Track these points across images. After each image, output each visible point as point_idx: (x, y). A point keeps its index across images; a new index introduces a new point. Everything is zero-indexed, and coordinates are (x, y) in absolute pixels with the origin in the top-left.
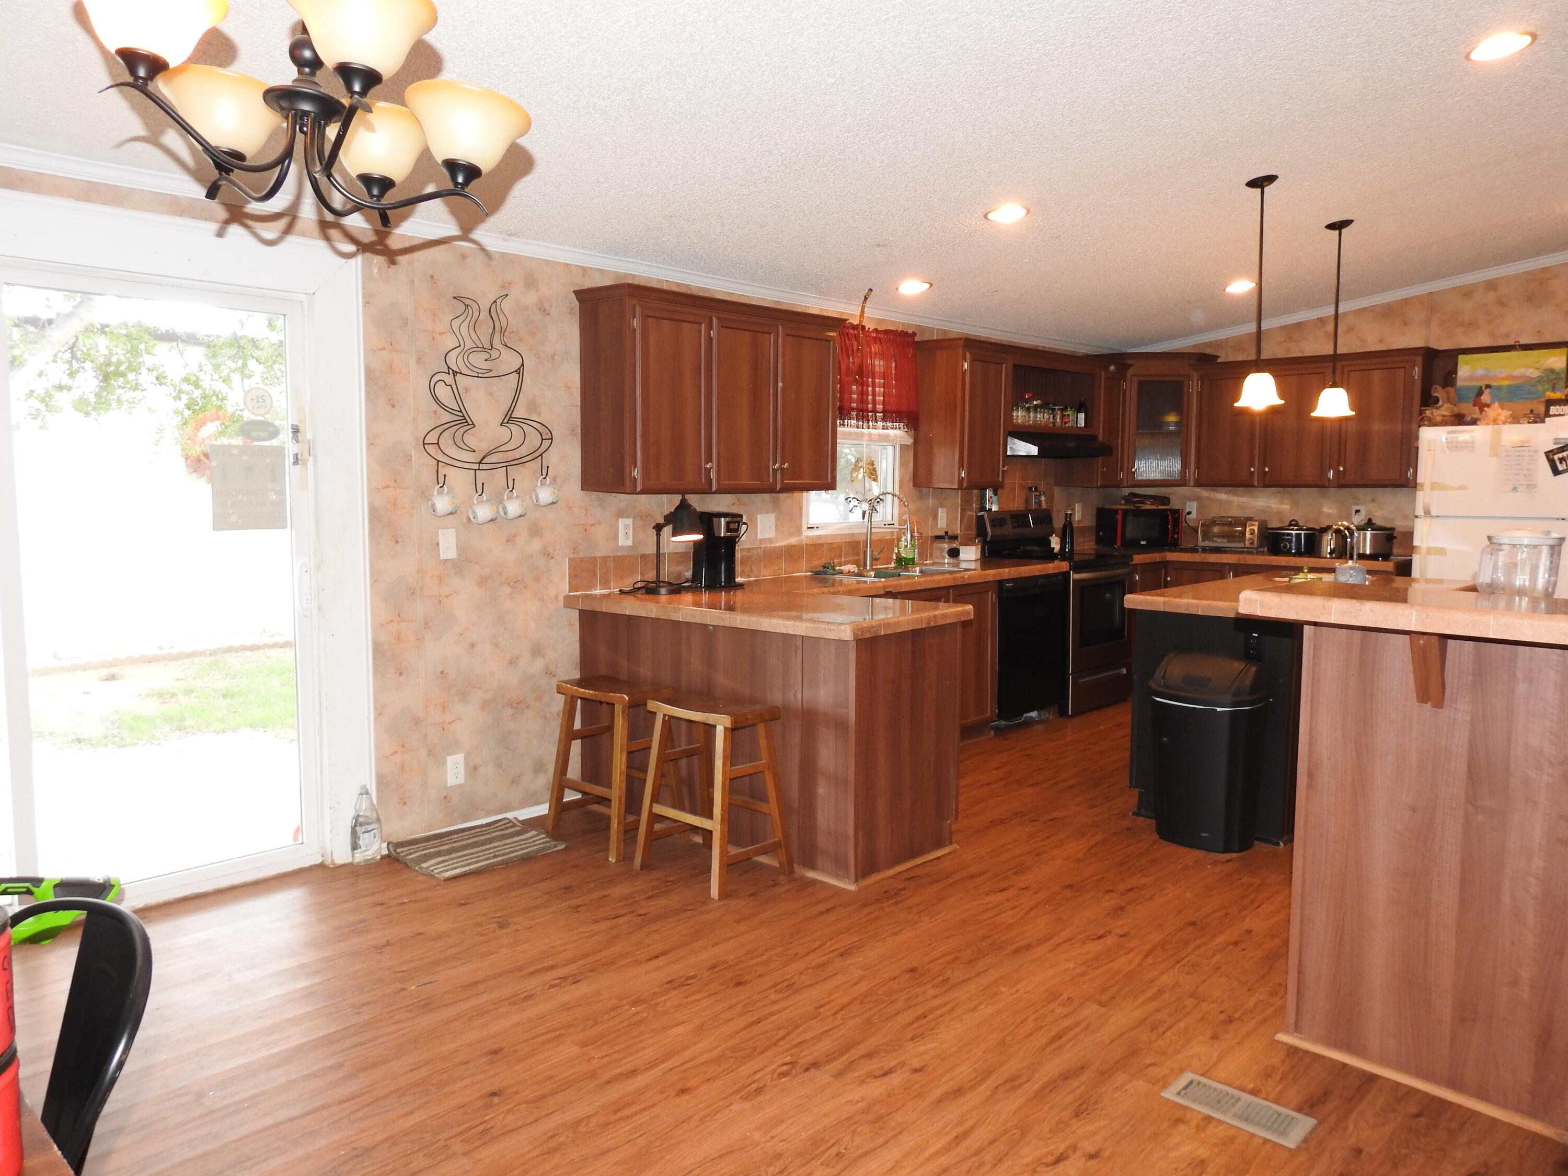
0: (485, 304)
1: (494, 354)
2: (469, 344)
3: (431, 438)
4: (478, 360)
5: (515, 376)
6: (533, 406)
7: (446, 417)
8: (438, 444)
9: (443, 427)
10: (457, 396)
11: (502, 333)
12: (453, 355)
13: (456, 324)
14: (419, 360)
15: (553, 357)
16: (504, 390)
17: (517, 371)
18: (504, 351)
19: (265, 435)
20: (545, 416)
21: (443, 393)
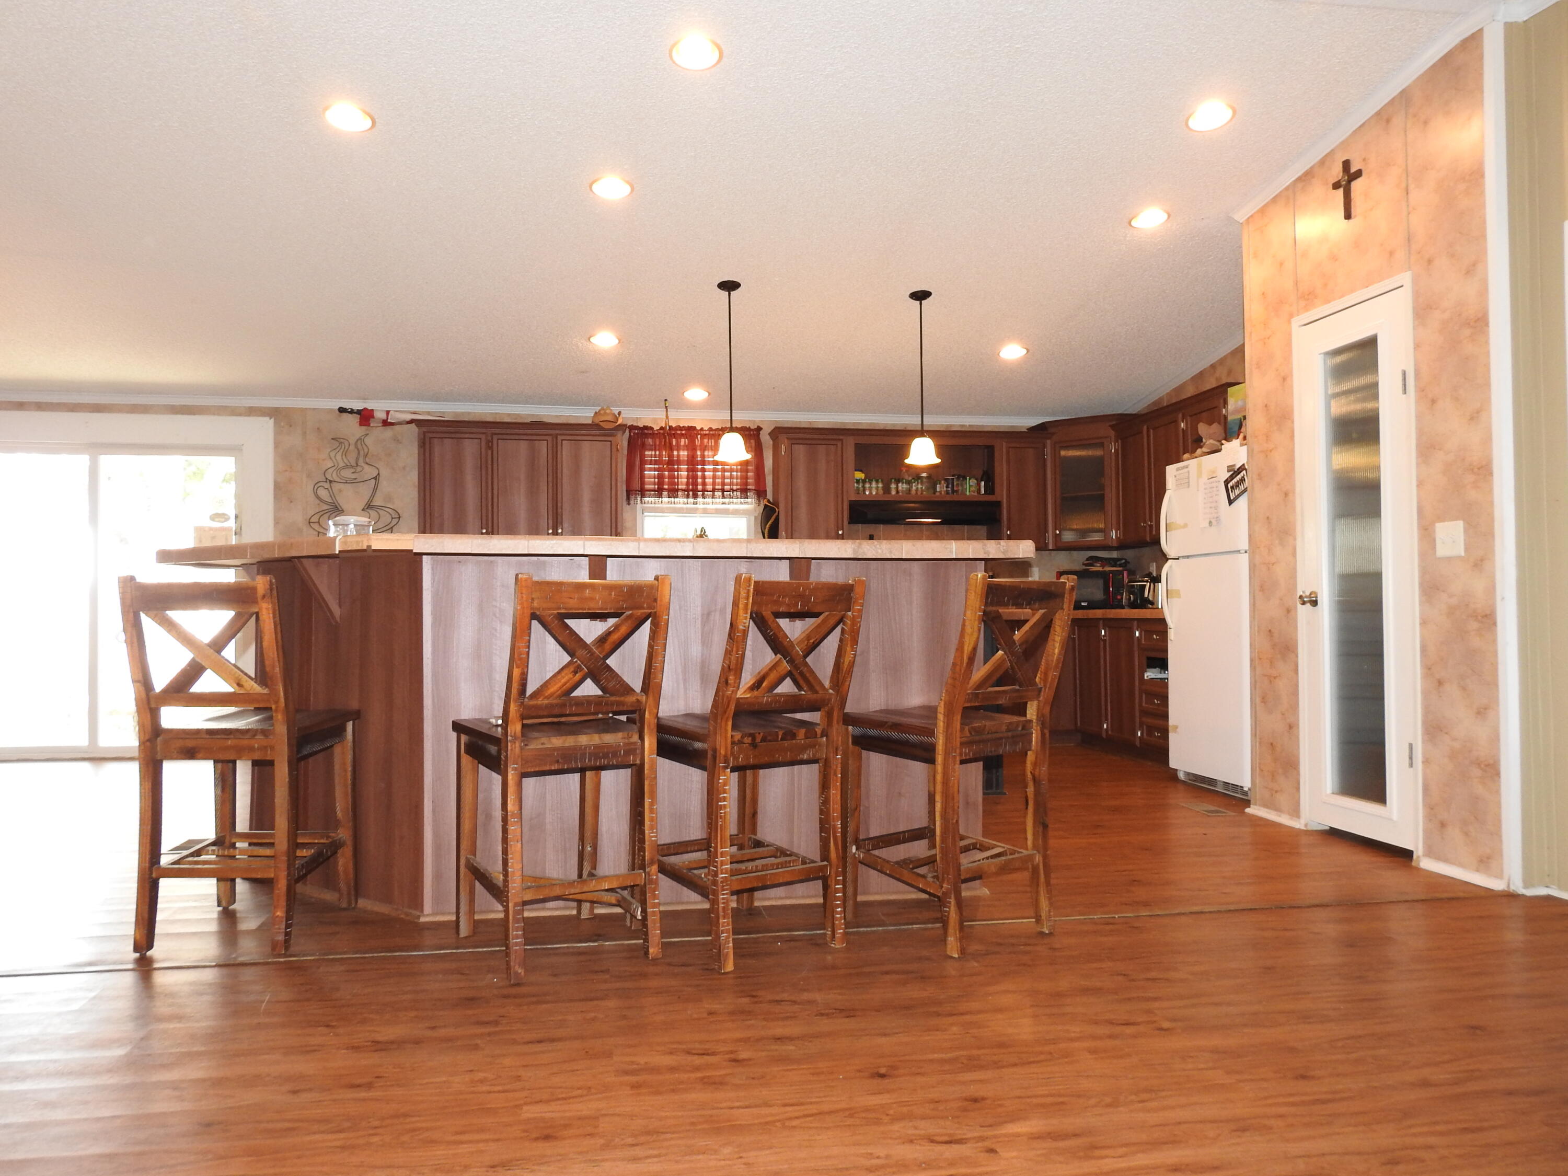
0: (352, 441)
1: (359, 469)
2: (341, 464)
3: (315, 519)
4: (347, 474)
5: (373, 481)
6: (389, 498)
7: (325, 507)
8: (319, 522)
9: (322, 513)
10: (332, 495)
11: (366, 456)
12: (330, 471)
13: (332, 454)
14: (309, 476)
15: (404, 468)
16: (365, 491)
17: (375, 478)
18: (366, 467)
19: (223, 520)
20: (397, 504)
21: (323, 493)
